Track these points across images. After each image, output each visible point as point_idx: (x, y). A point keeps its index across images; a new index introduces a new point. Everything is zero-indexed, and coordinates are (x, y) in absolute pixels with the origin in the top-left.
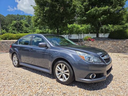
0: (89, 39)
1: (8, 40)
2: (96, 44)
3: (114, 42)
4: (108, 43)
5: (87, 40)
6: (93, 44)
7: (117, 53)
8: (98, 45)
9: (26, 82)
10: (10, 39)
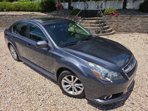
0: (112, 13)
1: (6, 11)
2: (120, 20)
3: (146, 18)
4: (136, 20)
5: (109, 14)
6: (116, 20)
7: (146, 33)
8: (123, 22)
9: (26, 92)
10: (8, 11)
